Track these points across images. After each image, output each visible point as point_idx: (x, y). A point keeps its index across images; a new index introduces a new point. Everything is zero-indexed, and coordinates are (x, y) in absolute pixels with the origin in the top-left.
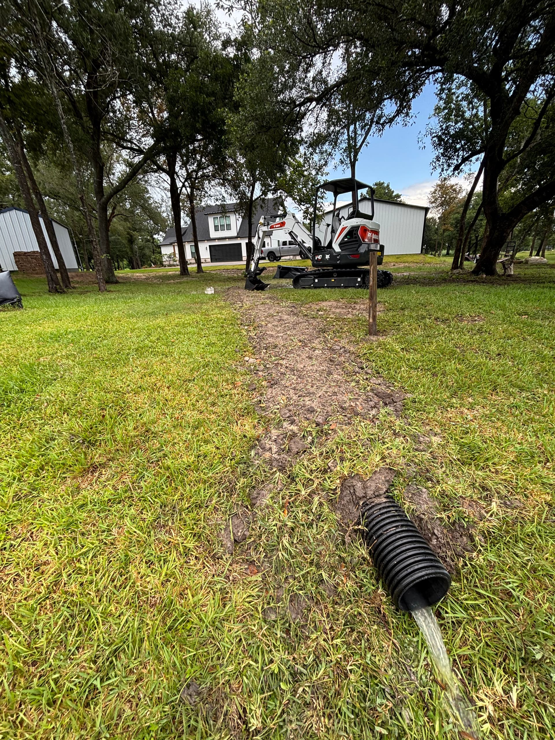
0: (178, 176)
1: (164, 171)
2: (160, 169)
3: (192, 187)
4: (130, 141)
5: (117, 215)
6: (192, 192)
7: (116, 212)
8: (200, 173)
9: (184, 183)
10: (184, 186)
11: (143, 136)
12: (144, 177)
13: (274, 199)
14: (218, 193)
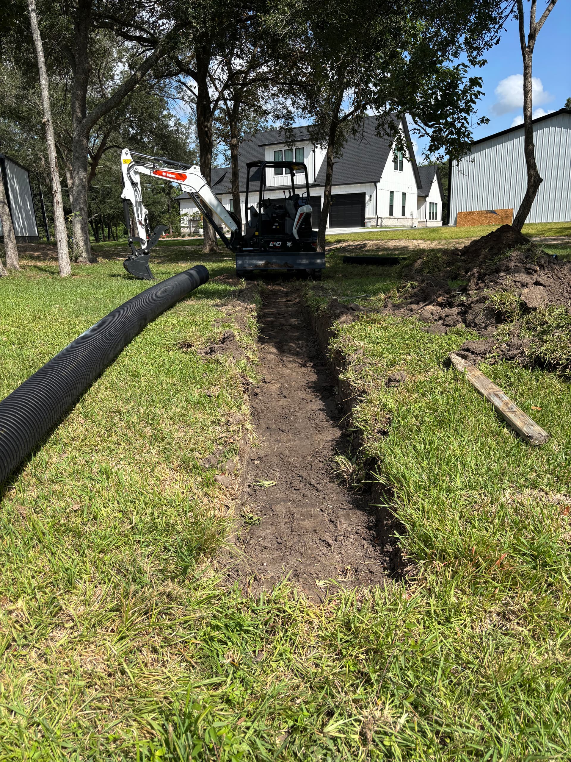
0: (213, 81)
1: (189, 73)
2: (183, 69)
3: (237, 98)
4: (139, 27)
5: (110, 147)
6: (236, 106)
7: (109, 144)
8: (253, 75)
9: (221, 93)
10: (221, 97)
11: (161, 17)
12: (158, 82)
13: (377, 118)
14: (279, 107)
